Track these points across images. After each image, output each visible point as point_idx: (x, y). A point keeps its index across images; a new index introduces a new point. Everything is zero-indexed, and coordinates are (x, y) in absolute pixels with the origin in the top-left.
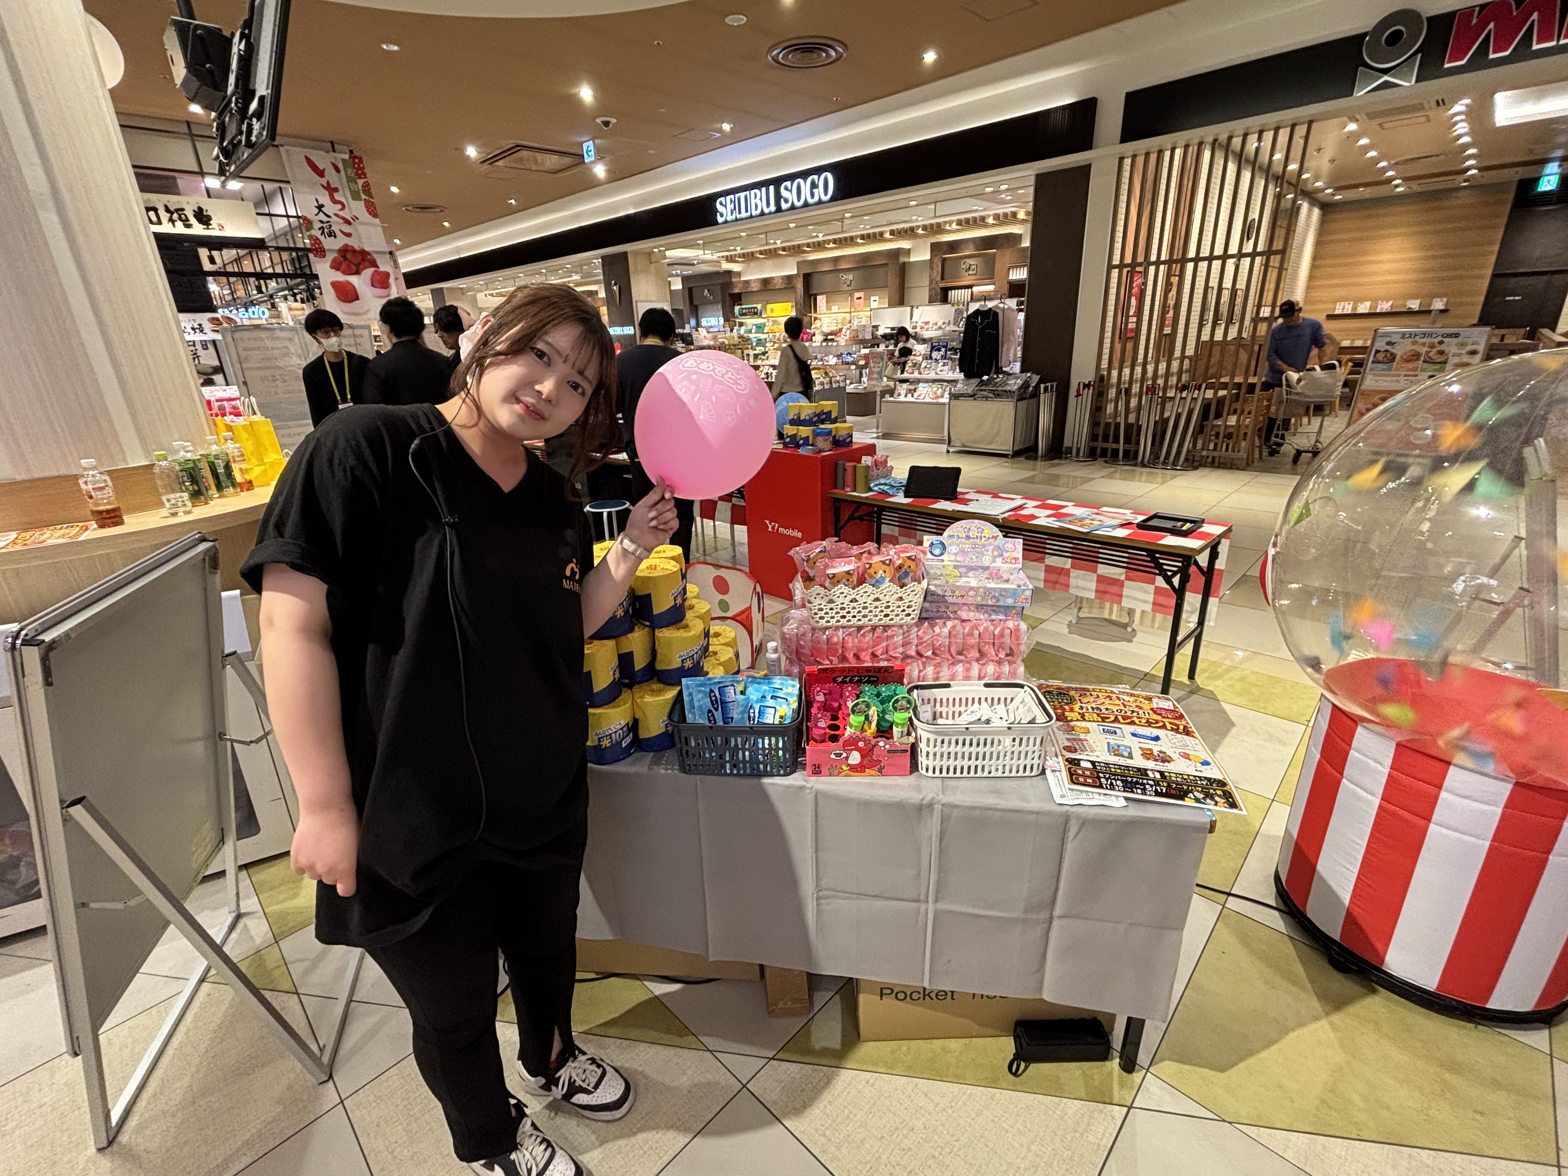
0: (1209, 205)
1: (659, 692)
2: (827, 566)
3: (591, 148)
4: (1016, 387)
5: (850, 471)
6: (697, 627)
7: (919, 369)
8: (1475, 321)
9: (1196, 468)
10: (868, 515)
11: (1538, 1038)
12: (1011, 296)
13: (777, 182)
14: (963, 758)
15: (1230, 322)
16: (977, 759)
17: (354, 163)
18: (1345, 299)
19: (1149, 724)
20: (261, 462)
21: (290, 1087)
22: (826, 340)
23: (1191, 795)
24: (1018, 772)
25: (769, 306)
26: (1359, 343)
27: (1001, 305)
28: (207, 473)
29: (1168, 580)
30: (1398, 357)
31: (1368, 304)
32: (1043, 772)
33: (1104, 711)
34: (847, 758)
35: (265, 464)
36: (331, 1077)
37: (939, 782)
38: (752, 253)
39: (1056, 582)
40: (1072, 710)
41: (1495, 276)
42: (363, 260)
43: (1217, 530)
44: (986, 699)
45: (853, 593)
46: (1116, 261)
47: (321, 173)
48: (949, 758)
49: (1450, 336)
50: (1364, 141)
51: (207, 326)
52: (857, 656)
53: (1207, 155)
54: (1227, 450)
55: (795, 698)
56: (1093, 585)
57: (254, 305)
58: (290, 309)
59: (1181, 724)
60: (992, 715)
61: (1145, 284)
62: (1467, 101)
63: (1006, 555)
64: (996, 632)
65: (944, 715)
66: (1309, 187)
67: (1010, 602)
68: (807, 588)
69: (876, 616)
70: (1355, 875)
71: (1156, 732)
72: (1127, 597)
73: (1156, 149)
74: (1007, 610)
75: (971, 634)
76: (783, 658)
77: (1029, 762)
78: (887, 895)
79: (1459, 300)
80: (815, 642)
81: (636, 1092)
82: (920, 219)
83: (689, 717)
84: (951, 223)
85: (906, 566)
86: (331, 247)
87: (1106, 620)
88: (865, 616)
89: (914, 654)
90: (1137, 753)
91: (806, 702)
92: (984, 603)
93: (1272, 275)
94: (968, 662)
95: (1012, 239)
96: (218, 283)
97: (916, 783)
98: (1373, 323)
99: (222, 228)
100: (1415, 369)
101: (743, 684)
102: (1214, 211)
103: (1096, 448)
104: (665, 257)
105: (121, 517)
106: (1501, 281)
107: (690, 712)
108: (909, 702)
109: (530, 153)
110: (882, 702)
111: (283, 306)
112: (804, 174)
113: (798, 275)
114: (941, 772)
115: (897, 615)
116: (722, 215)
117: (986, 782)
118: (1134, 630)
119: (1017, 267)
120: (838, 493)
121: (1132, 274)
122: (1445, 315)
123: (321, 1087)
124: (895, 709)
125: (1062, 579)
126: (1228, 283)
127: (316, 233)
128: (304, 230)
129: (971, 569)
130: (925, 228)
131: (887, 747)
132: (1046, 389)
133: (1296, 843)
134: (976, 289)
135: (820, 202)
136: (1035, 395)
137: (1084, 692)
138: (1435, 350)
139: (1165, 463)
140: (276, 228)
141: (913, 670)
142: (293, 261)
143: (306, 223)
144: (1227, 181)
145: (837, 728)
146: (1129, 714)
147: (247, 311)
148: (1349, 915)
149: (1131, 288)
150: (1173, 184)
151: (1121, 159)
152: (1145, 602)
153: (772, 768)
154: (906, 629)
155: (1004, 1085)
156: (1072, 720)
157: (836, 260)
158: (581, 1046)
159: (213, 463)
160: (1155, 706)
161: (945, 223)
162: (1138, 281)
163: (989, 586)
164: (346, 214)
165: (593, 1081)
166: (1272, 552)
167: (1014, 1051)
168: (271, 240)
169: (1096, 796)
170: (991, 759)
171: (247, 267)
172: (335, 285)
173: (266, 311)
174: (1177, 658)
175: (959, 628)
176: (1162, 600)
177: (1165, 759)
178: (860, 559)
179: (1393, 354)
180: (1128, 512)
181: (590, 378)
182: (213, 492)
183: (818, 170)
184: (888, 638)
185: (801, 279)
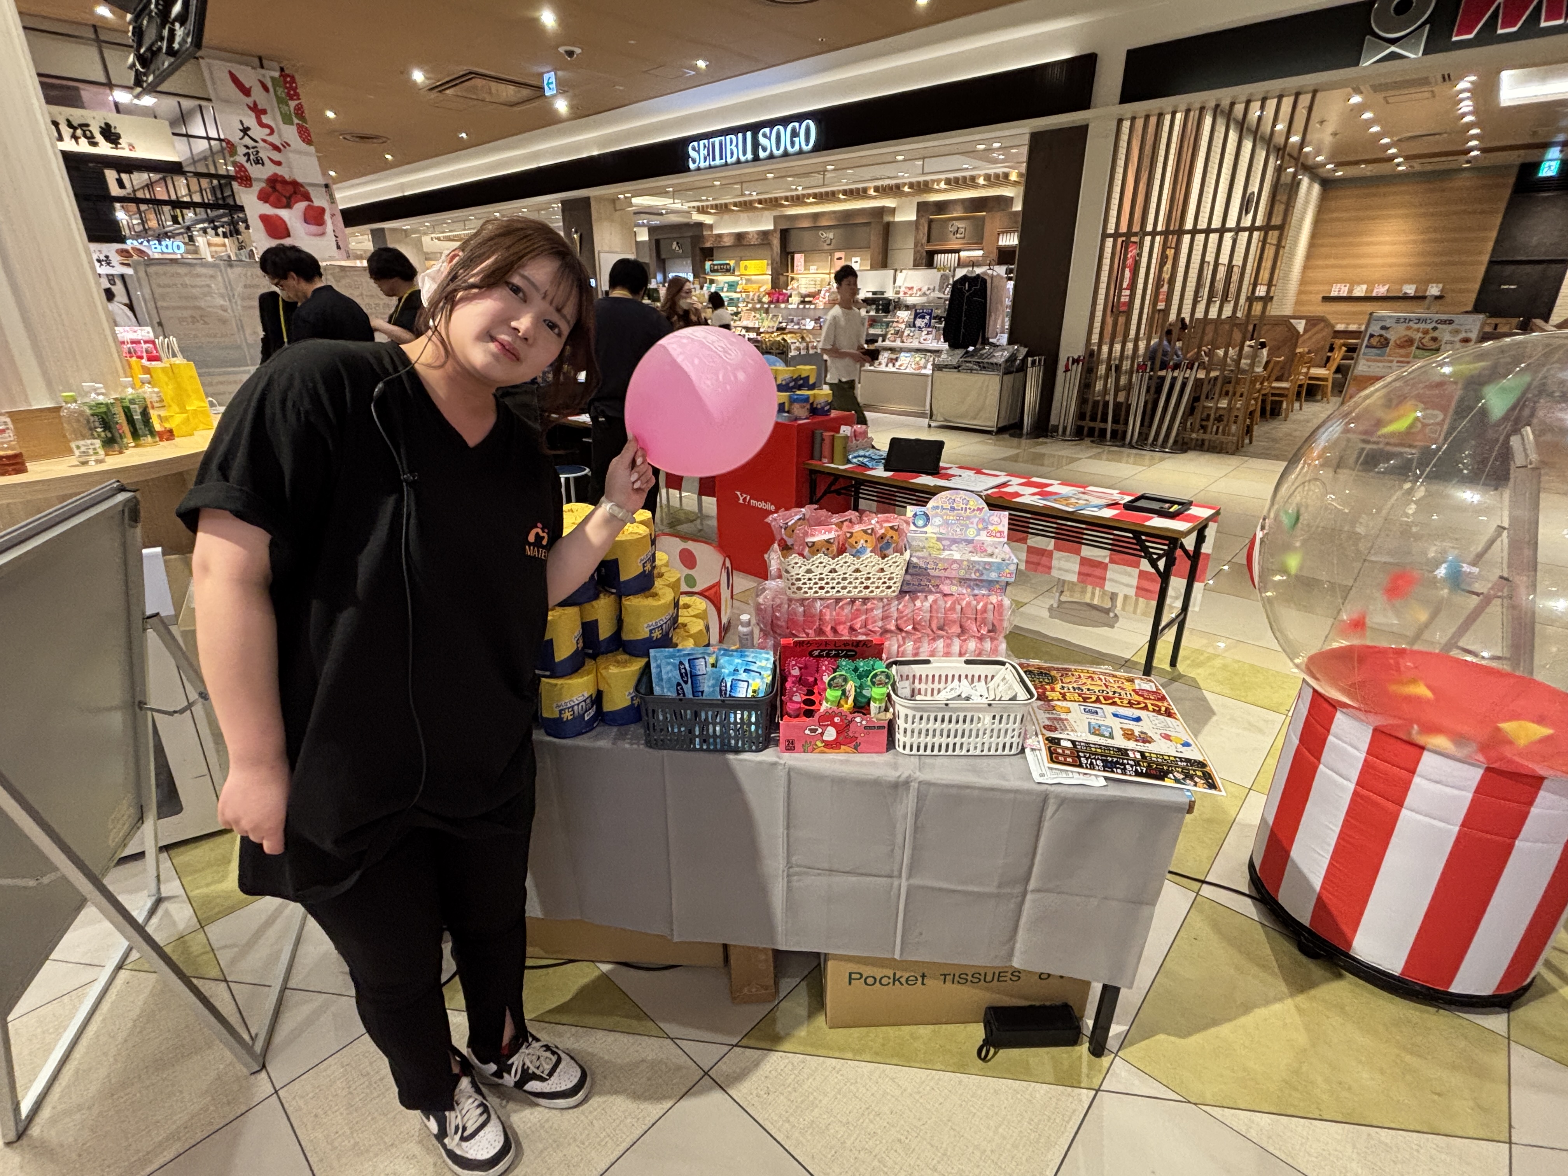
0: (1208, 175)
1: (625, 664)
2: (806, 534)
3: (553, 80)
4: (1003, 360)
5: (827, 442)
6: (667, 596)
7: (901, 337)
8: (1470, 308)
9: (1184, 451)
10: (845, 488)
11: (1496, 1022)
12: (1000, 263)
13: (755, 128)
14: (942, 735)
15: (1225, 299)
16: (956, 736)
17: (286, 82)
18: (1342, 281)
19: (1131, 704)
20: (183, 410)
21: (219, 1078)
22: (803, 302)
23: (1171, 776)
24: (997, 750)
25: (743, 263)
26: (1353, 327)
27: (990, 272)
28: (121, 419)
29: (1154, 564)
30: (1392, 343)
31: (1364, 287)
32: (1023, 751)
33: (1085, 691)
34: (822, 734)
35: (186, 412)
36: (264, 1066)
37: (917, 760)
38: (726, 205)
39: (1039, 564)
40: (1053, 690)
41: (1492, 263)
42: (295, 193)
43: (1205, 513)
44: (966, 676)
45: (833, 564)
46: (1111, 229)
47: (246, 92)
48: (927, 735)
49: (1444, 322)
50: (1368, 115)
51: (115, 259)
52: (834, 630)
53: (1208, 121)
54: (1217, 433)
55: (769, 672)
56: (1076, 567)
57: (169, 238)
58: (209, 244)
59: (1163, 706)
60: (972, 692)
61: (1140, 255)
62: (1473, 78)
63: (991, 528)
64: (979, 607)
65: (923, 692)
66: (1310, 162)
67: (993, 576)
68: (784, 557)
69: (856, 588)
70: (1327, 862)
71: (1137, 713)
72: (1111, 580)
73: (1157, 112)
74: (990, 584)
75: (952, 608)
76: (757, 631)
77: (1008, 740)
78: (860, 871)
79: (1453, 287)
80: (791, 614)
81: (593, 1079)
82: (906, 176)
83: (657, 690)
84: (938, 181)
85: (889, 536)
86: (259, 176)
87: (1089, 605)
88: (844, 588)
89: (893, 628)
90: (1118, 734)
91: (780, 676)
92: (967, 576)
93: (1270, 252)
94: (948, 638)
95: (1003, 202)
96: (127, 211)
97: (892, 761)
98: (1368, 307)
99: (132, 147)
100: (1407, 356)
101: (714, 656)
102: (1213, 182)
103: (1083, 427)
104: (631, 205)
105: (23, 464)
106: (1497, 268)
107: (658, 685)
108: (888, 677)
109: (484, 82)
110: (860, 677)
111: (201, 241)
112: (784, 121)
113: (775, 230)
114: (918, 750)
115: (878, 587)
116: (694, 162)
117: (963, 761)
118: (1116, 616)
119: (1007, 232)
120: (814, 464)
121: (1126, 244)
122: (1440, 302)
123: (253, 1077)
124: (873, 683)
125: (1044, 560)
126: (1224, 259)
127: (242, 160)
128: (227, 155)
129: (954, 541)
130: (911, 185)
131: (864, 723)
132: (1034, 363)
133: (1272, 831)
134: (963, 254)
135: (801, 152)
136: (1022, 368)
137: (1065, 672)
138: (1428, 337)
139: (1153, 444)
140: (195, 152)
141: (892, 645)
142: (213, 189)
143: (229, 147)
144: (1228, 151)
145: (812, 703)
146: (1111, 694)
147: (160, 244)
148: (1319, 899)
149: (1124, 262)
150: (1172, 151)
151: (1120, 121)
152: (1127, 585)
153: (743, 744)
154: (886, 602)
155: (973, 1071)
156: (1052, 700)
157: (816, 216)
158: (534, 1033)
159: (128, 408)
160: (1137, 687)
161: (933, 181)
162: (1132, 252)
163: (973, 559)
164: (273, 139)
165: (548, 1067)
166: (1260, 535)
167: (984, 1037)
168: (188, 165)
169: (1076, 775)
170: (970, 736)
171: (160, 193)
172: (264, 218)
173: (182, 245)
174: (1160, 645)
175: (941, 603)
176: (1146, 584)
177: (1145, 739)
178: (841, 528)
179: (1386, 339)
180: (1115, 492)
181: (569, 317)
182: (129, 440)
183: (800, 118)
184: (867, 611)
185: (778, 235)
